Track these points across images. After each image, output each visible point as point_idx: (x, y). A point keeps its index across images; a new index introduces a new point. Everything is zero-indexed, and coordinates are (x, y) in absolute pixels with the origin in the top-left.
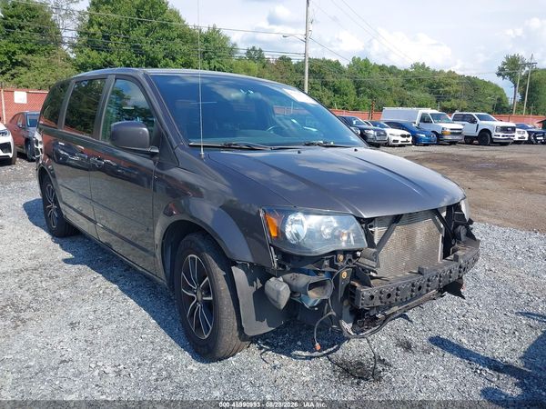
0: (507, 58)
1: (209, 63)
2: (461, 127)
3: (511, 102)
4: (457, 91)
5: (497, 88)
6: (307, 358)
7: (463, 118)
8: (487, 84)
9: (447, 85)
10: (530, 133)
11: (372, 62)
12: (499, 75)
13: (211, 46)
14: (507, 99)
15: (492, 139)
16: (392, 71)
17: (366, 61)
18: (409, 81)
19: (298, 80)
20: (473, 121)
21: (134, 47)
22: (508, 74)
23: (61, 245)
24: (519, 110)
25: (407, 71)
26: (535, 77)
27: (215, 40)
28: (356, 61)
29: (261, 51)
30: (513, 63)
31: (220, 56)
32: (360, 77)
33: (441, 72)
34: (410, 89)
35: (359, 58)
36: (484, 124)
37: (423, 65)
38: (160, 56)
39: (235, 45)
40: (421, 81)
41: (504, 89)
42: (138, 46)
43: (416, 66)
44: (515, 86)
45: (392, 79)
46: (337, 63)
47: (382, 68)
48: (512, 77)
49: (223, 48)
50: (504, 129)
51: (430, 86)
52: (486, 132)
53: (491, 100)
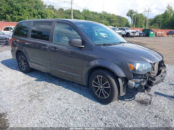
0: (129, 10)
1: (37, 10)
2: (121, 32)
3: (130, 24)
4: (115, 20)
5: (126, 20)
6: (129, 101)
7: (121, 29)
8: (124, 18)
9: (113, 18)
10: (139, 33)
11: (90, 11)
12: (127, 15)
13: (38, 4)
14: (129, 23)
15: (130, 35)
16: (96, 13)
17: (88, 10)
18: (101, 17)
19: (66, 16)
20: (124, 30)
21: (10, 4)
22: (130, 15)
23: (29, 76)
24: (133, 26)
25: (100, 14)
26: (137, 16)
27: (39, 2)
28: (85, 10)
29: (53, 6)
30: (131, 12)
31: (41, 8)
32: (86, 15)
33: (110, 14)
34: (102, 19)
35: (86, 9)
36: (127, 31)
37: (105, 12)
38: (20, 8)
39: (46, 4)
40: (105, 17)
41: (128, 20)
42: (11, 4)
43: (103, 12)
44: (132, 19)
45: (96, 16)
46: (79, 11)
47: (93, 13)
48: (131, 16)
49: (42, 5)
50: (133, 32)
51: (108, 19)
52: (128, 33)
53: (125, 23)
